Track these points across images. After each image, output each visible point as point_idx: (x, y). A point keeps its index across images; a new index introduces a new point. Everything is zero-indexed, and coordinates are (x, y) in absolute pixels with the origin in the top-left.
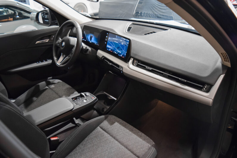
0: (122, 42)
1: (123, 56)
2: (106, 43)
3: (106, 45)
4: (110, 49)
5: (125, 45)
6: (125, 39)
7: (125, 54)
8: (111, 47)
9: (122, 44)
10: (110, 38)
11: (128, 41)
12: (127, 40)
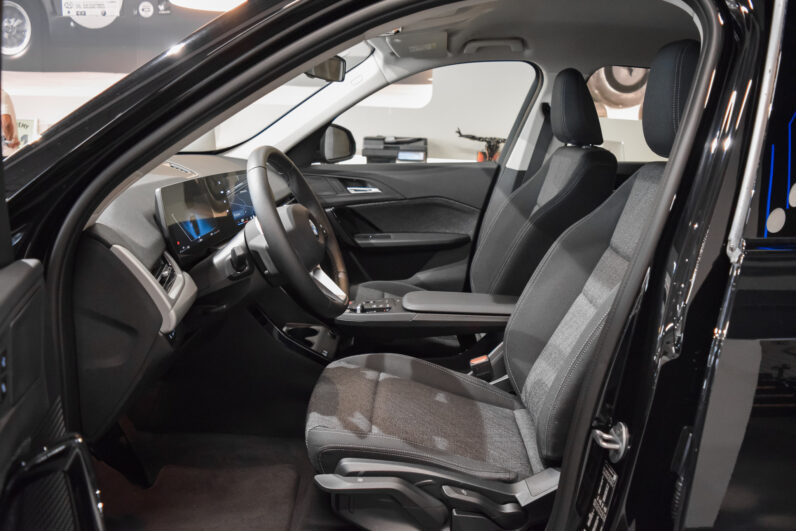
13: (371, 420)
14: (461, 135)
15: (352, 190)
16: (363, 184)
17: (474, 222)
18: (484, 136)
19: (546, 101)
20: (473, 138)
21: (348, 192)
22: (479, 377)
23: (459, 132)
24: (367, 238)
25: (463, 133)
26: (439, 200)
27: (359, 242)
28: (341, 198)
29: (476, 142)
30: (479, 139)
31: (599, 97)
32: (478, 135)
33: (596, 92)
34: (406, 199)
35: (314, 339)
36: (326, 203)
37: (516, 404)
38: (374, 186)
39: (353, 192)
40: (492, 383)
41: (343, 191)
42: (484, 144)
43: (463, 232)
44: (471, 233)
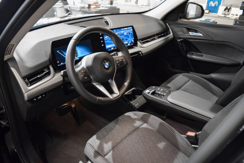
0: (124, 32)
1: (131, 44)
2: (103, 45)
3: (105, 46)
4: (112, 47)
5: (129, 33)
6: (126, 28)
7: (133, 41)
8: (112, 45)
9: (125, 34)
10: (106, 37)
11: (131, 28)
12: (129, 28)
13: (113, 148)
15: (191, 33)
16: (196, 32)
21: (189, 34)
24: (193, 54)
26: (227, 44)
27: (188, 56)
28: (186, 36)
34: (213, 41)
36: (180, 37)
38: (200, 33)
39: (191, 34)
41: (187, 33)
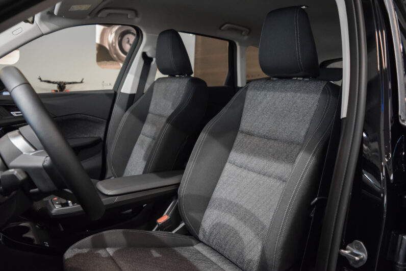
14: (41, 81)
15: (14, 114)
17: (104, 128)
18: (56, 81)
19: (145, 51)
20: (49, 82)
22: (166, 230)
23: (40, 79)
25: (43, 79)
29: (51, 84)
30: (53, 83)
31: (117, 59)
32: (52, 80)
33: (115, 56)
34: (56, 117)
35: (30, 235)
37: (193, 241)
40: (174, 232)
42: (56, 85)
43: (96, 136)
44: (102, 136)
